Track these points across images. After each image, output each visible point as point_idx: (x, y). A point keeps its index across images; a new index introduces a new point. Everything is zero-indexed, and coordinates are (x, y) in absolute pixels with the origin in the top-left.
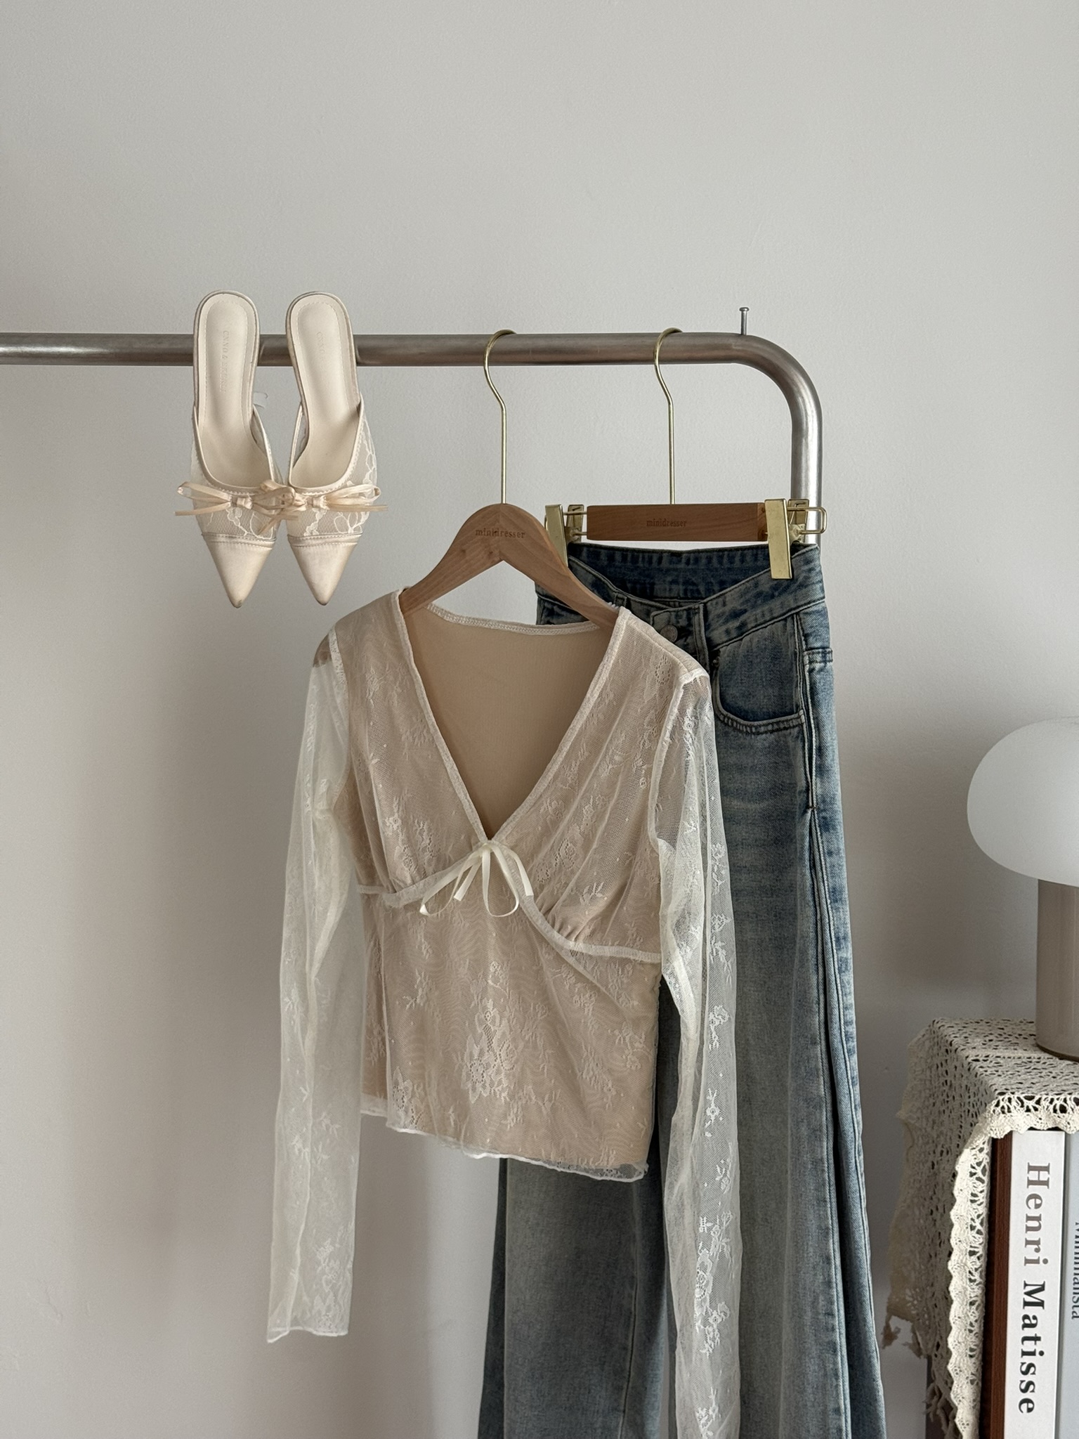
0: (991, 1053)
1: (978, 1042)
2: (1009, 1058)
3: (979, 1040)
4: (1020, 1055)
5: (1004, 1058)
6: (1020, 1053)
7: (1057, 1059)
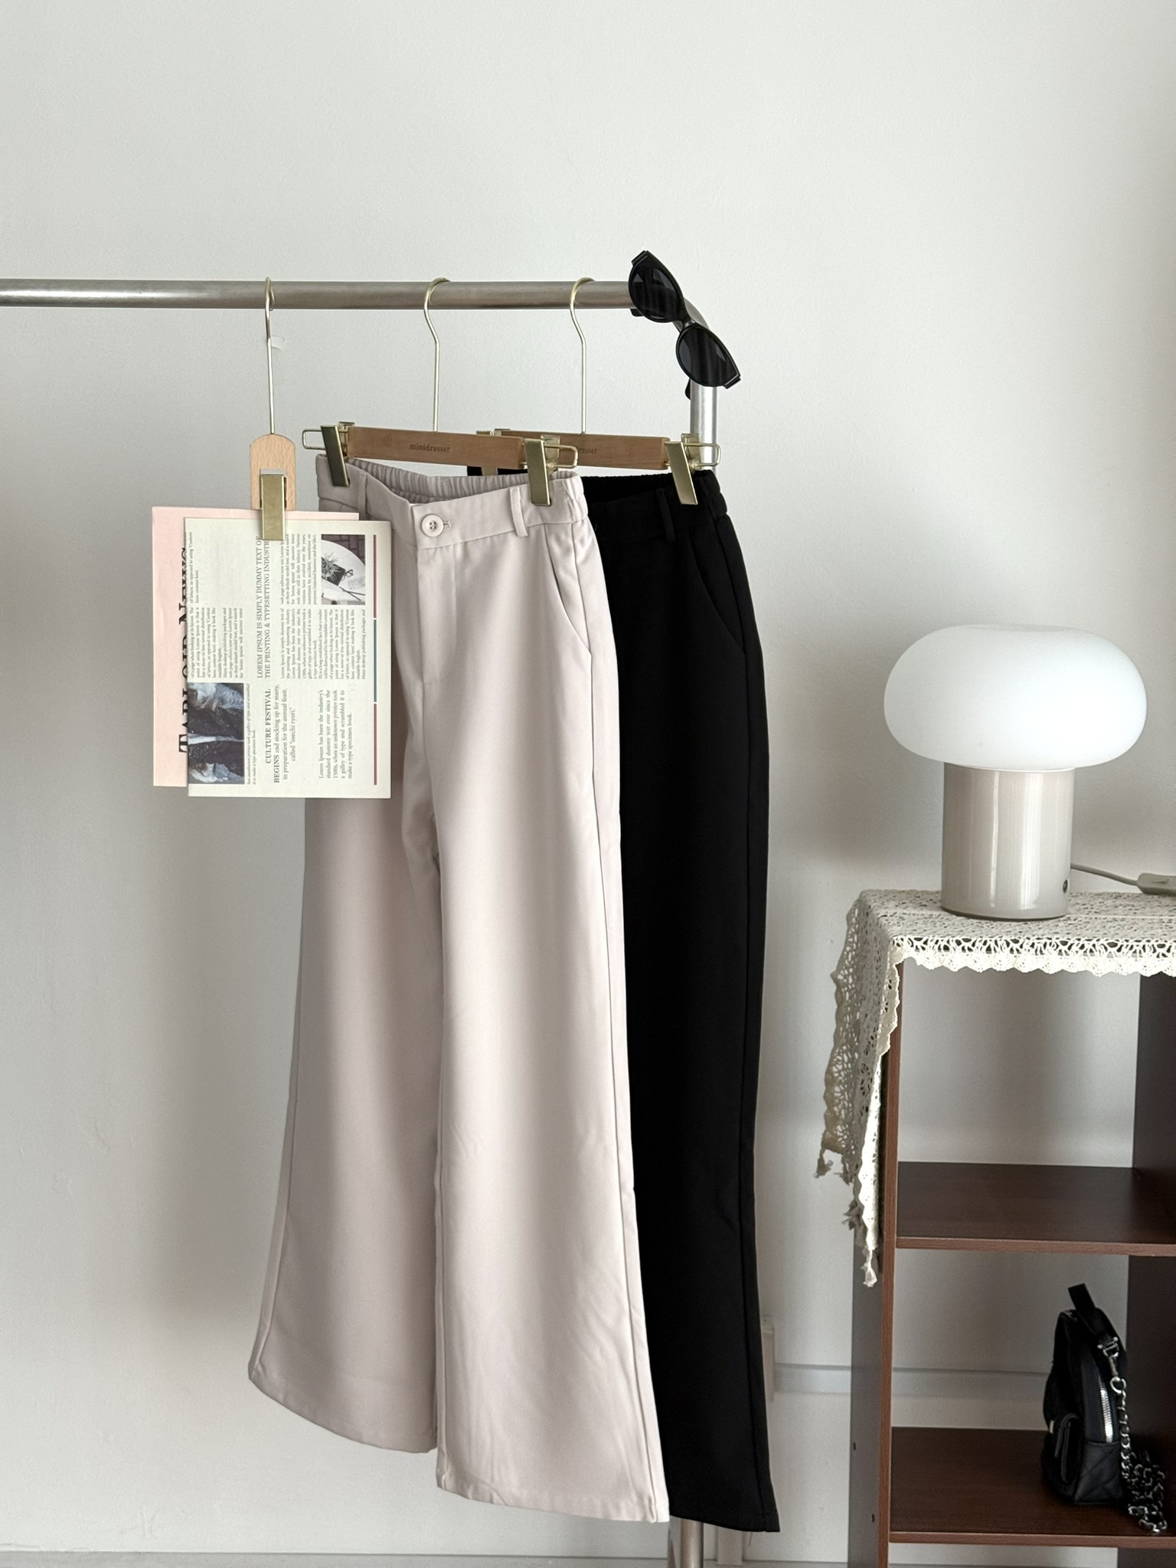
0: (900, 911)
1: (892, 904)
2: (914, 914)
3: (893, 902)
4: (924, 912)
5: (909, 914)
6: (926, 912)
7: (954, 916)
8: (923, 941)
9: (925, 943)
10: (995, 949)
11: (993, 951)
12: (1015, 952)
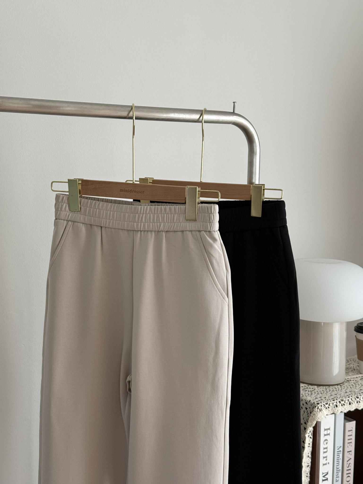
8: (329, 404)
9: (329, 405)
10: (352, 402)
11: (351, 404)
12: (358, 402)
